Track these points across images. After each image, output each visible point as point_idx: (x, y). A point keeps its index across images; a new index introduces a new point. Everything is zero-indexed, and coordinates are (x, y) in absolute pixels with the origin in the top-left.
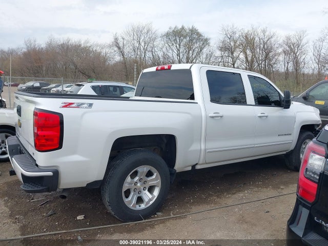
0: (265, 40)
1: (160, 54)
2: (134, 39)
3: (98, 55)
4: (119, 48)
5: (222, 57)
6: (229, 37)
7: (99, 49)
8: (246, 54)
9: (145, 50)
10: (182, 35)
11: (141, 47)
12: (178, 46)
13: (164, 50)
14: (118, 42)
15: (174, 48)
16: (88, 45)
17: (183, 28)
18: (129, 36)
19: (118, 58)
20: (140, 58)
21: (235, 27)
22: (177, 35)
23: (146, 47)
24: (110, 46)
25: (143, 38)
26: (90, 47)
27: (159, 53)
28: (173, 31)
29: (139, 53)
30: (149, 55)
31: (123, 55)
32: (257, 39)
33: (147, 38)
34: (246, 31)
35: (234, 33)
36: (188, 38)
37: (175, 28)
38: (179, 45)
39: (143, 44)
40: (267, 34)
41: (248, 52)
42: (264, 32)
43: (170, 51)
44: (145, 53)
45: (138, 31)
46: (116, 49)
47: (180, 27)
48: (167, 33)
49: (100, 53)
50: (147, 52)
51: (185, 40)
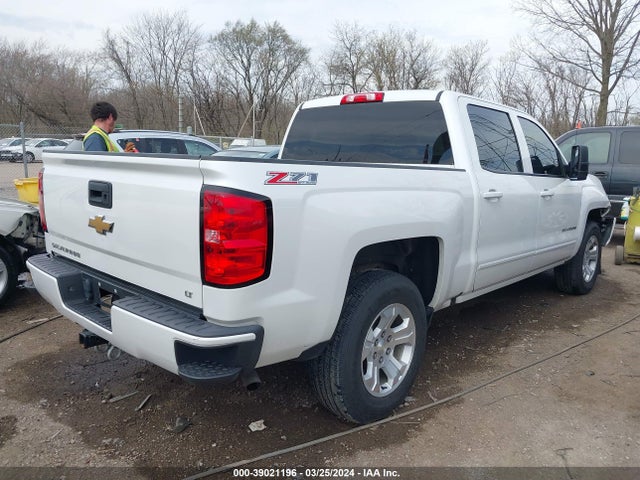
0: (415, 54)
1: (210, 76)
2: (151, 44)
3: (69, 76)
4: (118, 61)
5: (332, 85)
6: (349, 46)
7: (69, 64)
8: (379, 79)
9: (177, 68)
10: (253, 39)
11: (169, 61)
12: (245, 60)
13: (218, 66)
14: (116, 48)
15: (237, 65)
16: (45, 52)
17: (253, 25)
18: (139, 37)
19: (117, 83)
20: (167, 84)
21: (359, 28)
22: (242, 38)
23: (177, 61)
24: (97, 59)
25: (170, 42)
26: (49, 56)
27: (206, 73)
28: (234, 30)
29: (163, 73)
30: (185, 76)
31: (128, 77)
32: (399, 52)
33: (180, 42)
34: (380, 36)
35: (357, 39)
36: (266, 46)
37: (238, 23)
38: (249, 60)
39: (171, 55)
40: (416, 43)
41: (383, 76)
42: (411, 38)
43: (232, 71)
44: (176, 72)
45: (158, 28)
46: (112, 63)
47: (246, 22)
48: (222, 35)
49: (73, 71)
50: (180, 70)
51: (260, 49)
